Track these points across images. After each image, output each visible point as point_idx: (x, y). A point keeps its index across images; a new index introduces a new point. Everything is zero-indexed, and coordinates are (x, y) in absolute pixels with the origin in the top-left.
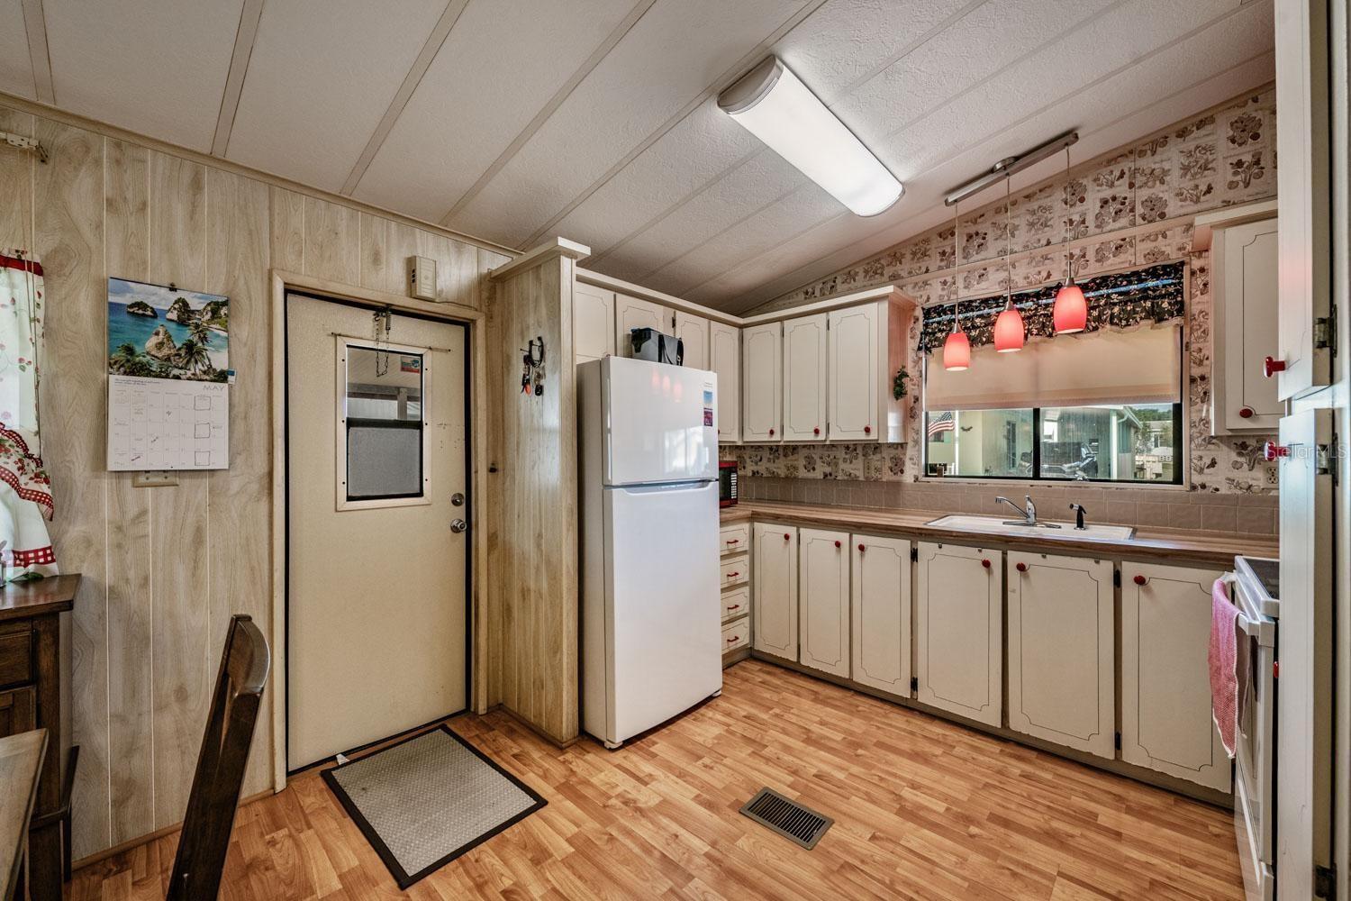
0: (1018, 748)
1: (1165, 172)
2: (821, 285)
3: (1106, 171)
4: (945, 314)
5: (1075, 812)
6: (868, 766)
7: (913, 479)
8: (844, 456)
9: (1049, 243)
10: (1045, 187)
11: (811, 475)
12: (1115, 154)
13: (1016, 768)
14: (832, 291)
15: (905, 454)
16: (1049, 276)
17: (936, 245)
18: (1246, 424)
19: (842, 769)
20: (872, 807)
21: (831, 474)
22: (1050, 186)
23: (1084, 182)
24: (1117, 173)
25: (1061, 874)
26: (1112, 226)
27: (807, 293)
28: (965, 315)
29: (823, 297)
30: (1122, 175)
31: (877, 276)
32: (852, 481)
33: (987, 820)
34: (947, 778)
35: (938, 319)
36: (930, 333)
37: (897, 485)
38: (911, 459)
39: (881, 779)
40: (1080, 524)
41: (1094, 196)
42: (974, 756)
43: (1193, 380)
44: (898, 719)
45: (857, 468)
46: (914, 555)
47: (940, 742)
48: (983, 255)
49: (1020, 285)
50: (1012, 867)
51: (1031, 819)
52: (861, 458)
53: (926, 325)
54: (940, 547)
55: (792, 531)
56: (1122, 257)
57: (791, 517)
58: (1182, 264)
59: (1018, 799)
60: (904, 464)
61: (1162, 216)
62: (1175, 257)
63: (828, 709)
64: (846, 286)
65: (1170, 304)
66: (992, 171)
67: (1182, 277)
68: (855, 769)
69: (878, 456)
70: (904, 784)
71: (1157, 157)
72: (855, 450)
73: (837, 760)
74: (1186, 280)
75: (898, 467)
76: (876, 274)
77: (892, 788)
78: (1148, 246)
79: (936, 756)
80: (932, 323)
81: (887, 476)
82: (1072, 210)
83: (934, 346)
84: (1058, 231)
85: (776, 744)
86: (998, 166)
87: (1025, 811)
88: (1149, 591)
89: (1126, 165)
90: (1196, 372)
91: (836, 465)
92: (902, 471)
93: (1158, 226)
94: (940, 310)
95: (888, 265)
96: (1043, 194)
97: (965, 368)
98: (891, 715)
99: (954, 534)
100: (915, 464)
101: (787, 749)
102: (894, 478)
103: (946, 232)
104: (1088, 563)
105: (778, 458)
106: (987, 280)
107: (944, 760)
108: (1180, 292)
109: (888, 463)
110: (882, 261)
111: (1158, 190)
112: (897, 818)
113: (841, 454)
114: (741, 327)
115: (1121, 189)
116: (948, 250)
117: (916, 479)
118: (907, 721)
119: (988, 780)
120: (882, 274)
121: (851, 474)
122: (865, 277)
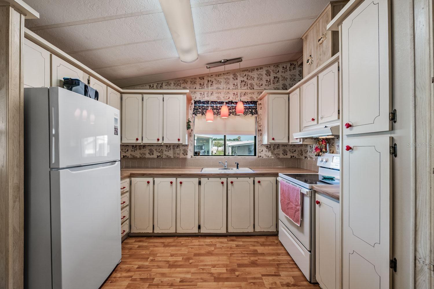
0: (230, 237)
1: (254, 78)
2: (156, 85)
3: (242, 73)
4: (201, 104)
5: (253, 252)
6: (196, 266)
7: (190, 157)
9: (229, 89)
10: (228, 73)
11: (152, 156)
12: (244, 69)
13: (233, 244)
14: (161, 87)
15: (188, 148)
16: (229, 98)
17: (198, 80)
18: (273, 141)
19: (188, 272)
20: (204, 283)
21: (160, 156)
22: (230, 73)
23: (237, 74)
24: (244, 75)
25: (263, 275)
26: (243, 88)
27: (150, 86)
28: (207, 105)
29: (157, 88)
30: (245, 76)
31: (178, 86)
32: (169, 158)
33: (238, 267)
34: (220, 257)
35: (198, 105)
36: (196, 109)
37: (185, 159)
38: (190, 150)
39: (203, 269)
40: (237, 168)
41: (240, 79)
42: (223, 246)
43: (259, 130)
44: (196, 242)
45: (170, 154)
46: (200, 183)
47: (211, 245)
48: (212, 88)
49: (222, 99)
50: (252, 281)
51: (246, 260)
52: (172, 150)
53: (195, 106)
54: (208, 179)
55: (151, 180)
56: (245, 97)
57: (150, 174)
58: (257, 101)
59: (240, 255)
60: (187, 151)
61: (253, 88)
62: (256, 100)
63: (171, 248)
64: (166, 87)
65: (255, 111)
66: (221, 62)
67: (257, 105)
68: (193, 270)
69: (178, 149)
70: (210, 267)
71: (252, 73)
72: (170, 147)
73: (185, 269)
74: (258, 106)
75: (185, 153)
76: (178, 85)
77: (208, 271)
78: (250, 95)
79: (213, 251)
80: (197, 106)
81: (182, 156)
82: (234, 81)
83: (198, 113)
84: (231, 87)
85: (158, 275)
86: (223, 61)
87: (244, 258)
88: (260, 185)
89: (246, 73)
90: (259, 129)
91: (162, 152)
92: (187, 154)
93: (252, 91)
94: (199, 102)
95: (182, 83)
96: (228, 75)
97: (212, 121)
98: (193, 241)
99: (213, 174)
100: (191, 152)
101: (163, 275)
102: (184, 157)
103: (202, 78)
104: (247, 179)
105: (136, 150)
106: (213, 96)
107: (216, 251)
108: (256, 108)
109: (182, 152)
110: (180, 82)
111: (252, 82)
112: (215, 283)
113: (164, 148)
114: (122, 93)
115: (245, 79)
116: (202, 83)
117: (192, 157)
118: (199, 241)
119: (231, 252)
120: (180, 86)
121: (168, 156)
122: (174, 85)
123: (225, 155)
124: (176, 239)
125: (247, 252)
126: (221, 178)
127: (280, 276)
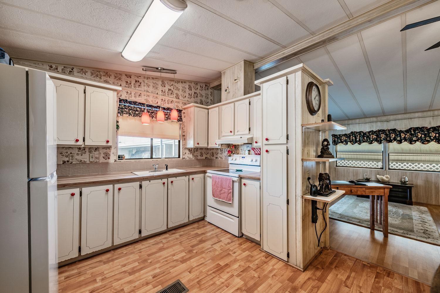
0: (170, 232)
1: (179, 89)
2: (63, 68)
3: (170, 82)
4: (127, 103)
5: (195, 235)
6: (158, 262)
7: (114, 161)
8: (78, 152)
9: (157, 94)
10: (156, 78)
12: (172, 79)
13: (177, 235)
14: (71, 73)
15: (110, 151)
16: (157, 103)
17: (124, 77)
18: (198, 146)
19: (155, 269)
20: (175, 268)
21: (68, 161)
22: (158, 79)
23: (165, 82)
24: (171, 84)
25: (212, 245)
26: (170, 96)
27: (51, 67)
28: (134, 106)
29: (63, 72)
30: (172, 85)
31: (97, 78)
32: (82, 163)
33: (192, 248)
34: (174, 248)
35: (124, 104)
36: (121, 108)
37: (107, 163)
38: (113, 153)
39: (166, 261)
40: (167, 169)
41: (167, 87)
42: (168, 240)
43: (183, 136)
44: (139, 246)
45: (86, 158)
46: (141, 187)
47: (157, 243)
48: (140, 89)
49: (151, 103)
50: (208, 251)
51: (195, 241)
52: (87, 153)
53: (120, 105)
54: (150, 182)
55: (76, 191)
56: (172, 104)
57: (75, 184)
58: (182, 110)
59: (188, 240)
60: (110, 155)
61: (179, 98)
62: (181, 109)
63: (116, 261)
64: (80, 75)
65: (180, 118)
66: (157, 69)
67: (181, 113)
68: (157, 265)
69: (97, 152)
70: (171, 257)
71: (178, 85)
72: (84, 149)
73: (149, 269)
74: (182, 114)
75: (107, 156)
76: (97, 76)
77: (171, 261)
78: (176, 104)
79: (163, 246)
80: (122, 105)
81: (102, 160)
82: (162, 88)
83: (125, 113)
84: (160, 93)
85: (124, 285)
86: (160, 69)
87: (192, 241)
89: (173, 83)
90: (184, 134)
91: (72, 156)
92: (109, 158)
93: (177, 100)
94: (126, 101)
95: (104, 76)
96: (156, 80)
97: (148, 124)
98: (136, 247)
99: (154, 177)
100: (115, 155)
101: (130, 282)
102: (106, 161)
103: (129, 76)
104: (184, 177)
106: (141, 97)
107: (166, 246)
108: (181, 116)
109: (102, 155)
110: (101, 73)
111: (178, 92)
112: (184, 264)
113: (76, 151)
115: (172, 88)
116: (129, 82)
117: (115, 161)
118: (142, 245)
119: (180, 241)
120: (100, 78)
121: (81, 161)
122: (92, 75)
123: (152, 158)
124: (113, 252)
125: (192, 237)
126: (163, 179)
127: (221, 241)
